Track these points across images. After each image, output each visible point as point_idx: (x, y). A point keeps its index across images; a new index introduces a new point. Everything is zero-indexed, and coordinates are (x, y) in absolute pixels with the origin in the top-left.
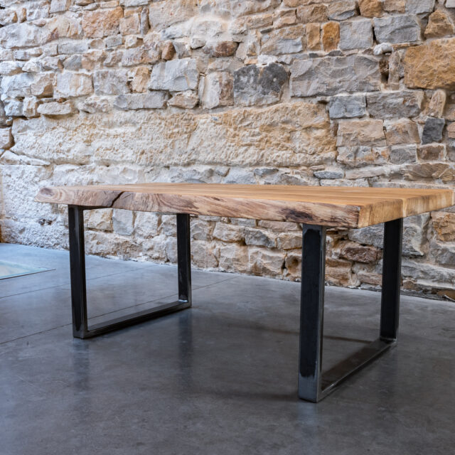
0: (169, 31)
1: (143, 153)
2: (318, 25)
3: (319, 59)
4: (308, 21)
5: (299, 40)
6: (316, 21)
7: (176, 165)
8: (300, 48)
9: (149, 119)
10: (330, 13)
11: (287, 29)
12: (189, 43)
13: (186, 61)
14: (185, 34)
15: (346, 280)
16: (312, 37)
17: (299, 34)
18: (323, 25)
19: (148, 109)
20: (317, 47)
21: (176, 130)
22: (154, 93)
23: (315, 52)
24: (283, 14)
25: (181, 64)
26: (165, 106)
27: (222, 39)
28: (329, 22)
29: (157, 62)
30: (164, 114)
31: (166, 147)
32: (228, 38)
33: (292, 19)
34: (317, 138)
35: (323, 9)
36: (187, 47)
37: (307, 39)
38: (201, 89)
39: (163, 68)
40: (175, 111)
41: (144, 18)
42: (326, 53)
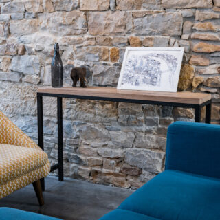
0: (22, 38)
1: (8, 106)
2: (107, 48)
3: (108, 67)
4: (102, 45)
5: (97, 54)
7: (28, 115)
8: (97, 59)
9: (11, 87)
12: (34, 47)
13: (33, 57)
14: (32, 41)
16: (104, 54)
17: (97, 51)
19: (11, 81)
20: (107, 60)
21: (27, 95)
22: (14, 73)
23: (106, 62)
24: (88, 39)
25: (30, 58)
26: (21, 81)
28: (113, 47)
29: (15, 55)
30: (20, 86)
31: (22, 104)
33: (93, 42)
35: (110, 40)
36: (33, 50)
38: (42, 74)
39: (19, 59)
40: (26, 84)
41: (6, 29)
42: (112, 63)
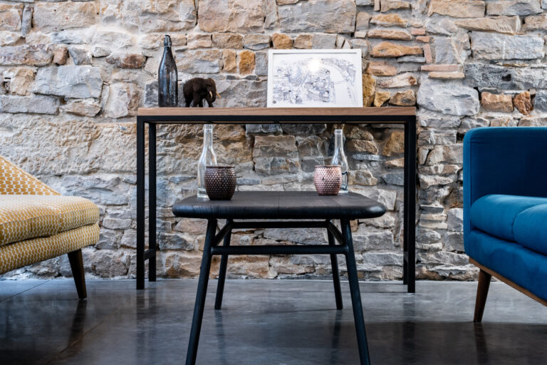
0: (64, 35)
1: (24, 161)
2: (234, 51)
3: (236, 82)
4: (224, 47)
5: (216, 62)
6: (233, 47)
7: (73, 173)
8: (217, 70)
9: (34, 125)
10: (245, 43)
11: (204, 52)
12: (91, 51)
13: (87, 69)
14: (85, 41)
15: (266, 272)
16: (229, 61)
17: (216, 57)
18: (239, 52)
19: (33, 114)
20: (234, 70)
21: (72, 138)
22: (42, 97)
23: (232, 75)
24: (199, 37)
25: (81, 71)
26: (58, 112)
27: (131, 52)
28: (245, 50)
29: (47, 65)
30: (55, 120)
31: (59, 154)
32: (138, 52)
33: (207, 43)
34: (235, 150)
35: (239, 39)
36: (89, 55)
37: (224, 62)
38: (105, 97)
39: (55, 72)
40: (69, 118)
41: (27, 16)
42: (243, 76)
